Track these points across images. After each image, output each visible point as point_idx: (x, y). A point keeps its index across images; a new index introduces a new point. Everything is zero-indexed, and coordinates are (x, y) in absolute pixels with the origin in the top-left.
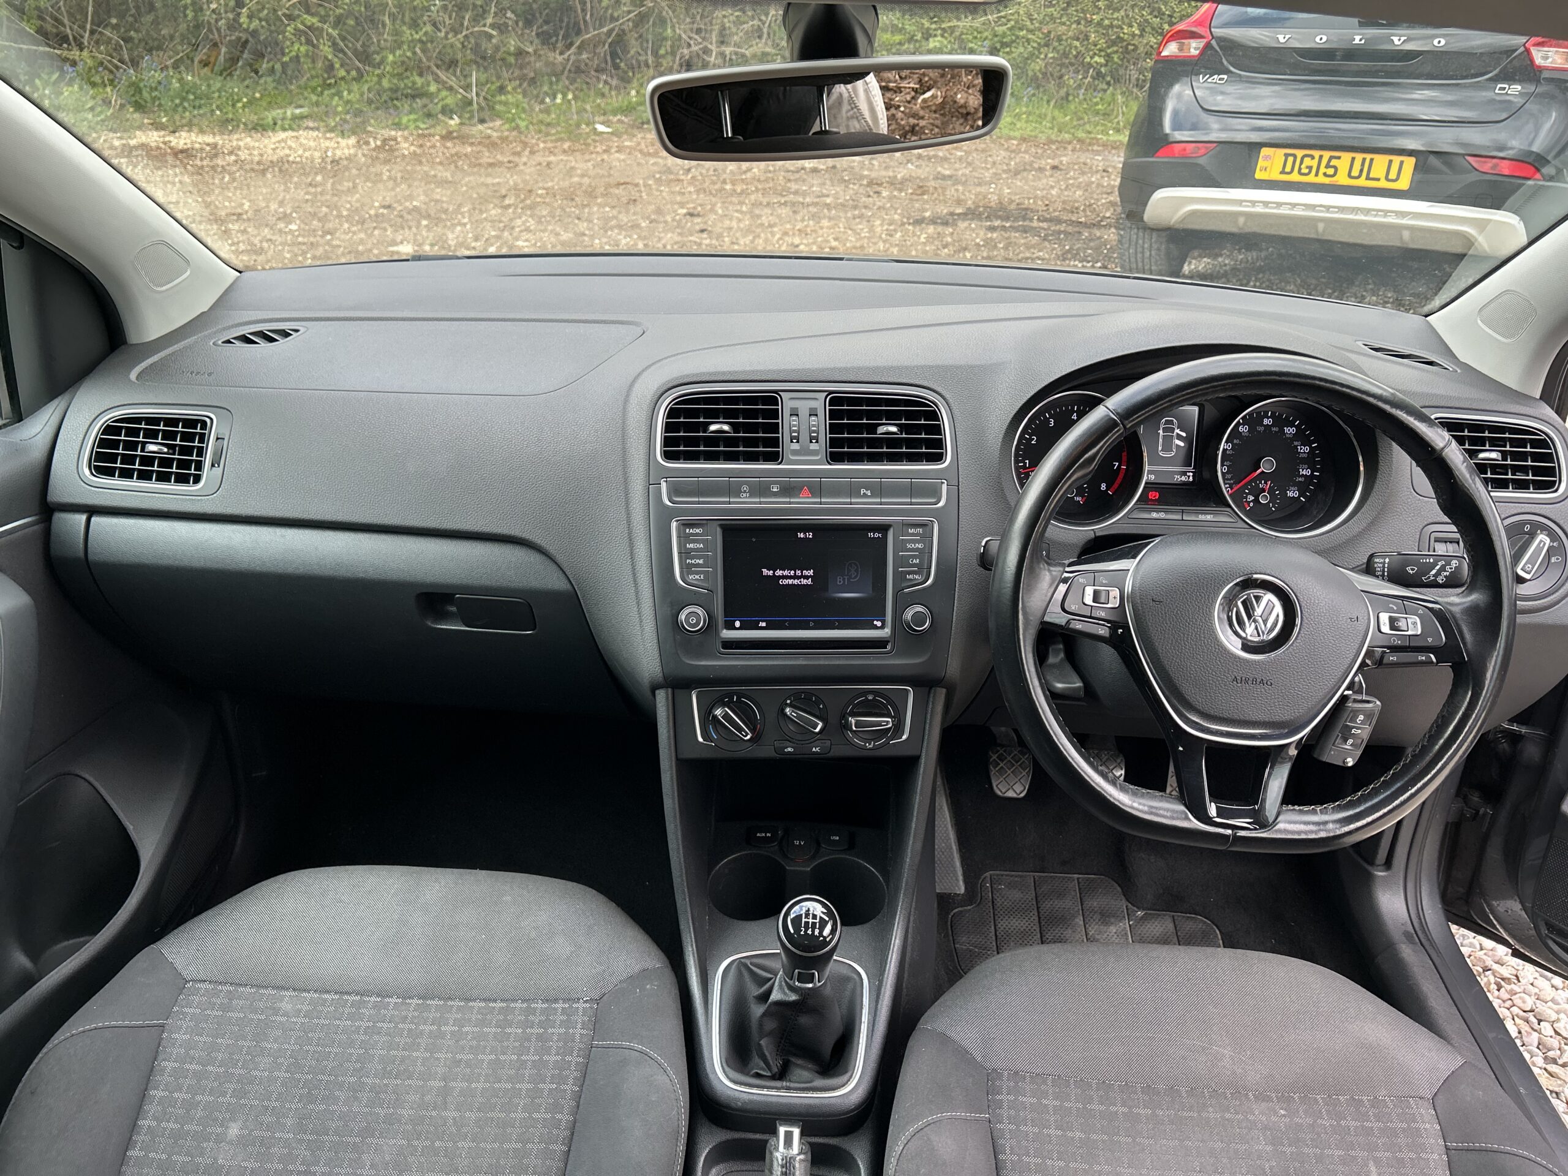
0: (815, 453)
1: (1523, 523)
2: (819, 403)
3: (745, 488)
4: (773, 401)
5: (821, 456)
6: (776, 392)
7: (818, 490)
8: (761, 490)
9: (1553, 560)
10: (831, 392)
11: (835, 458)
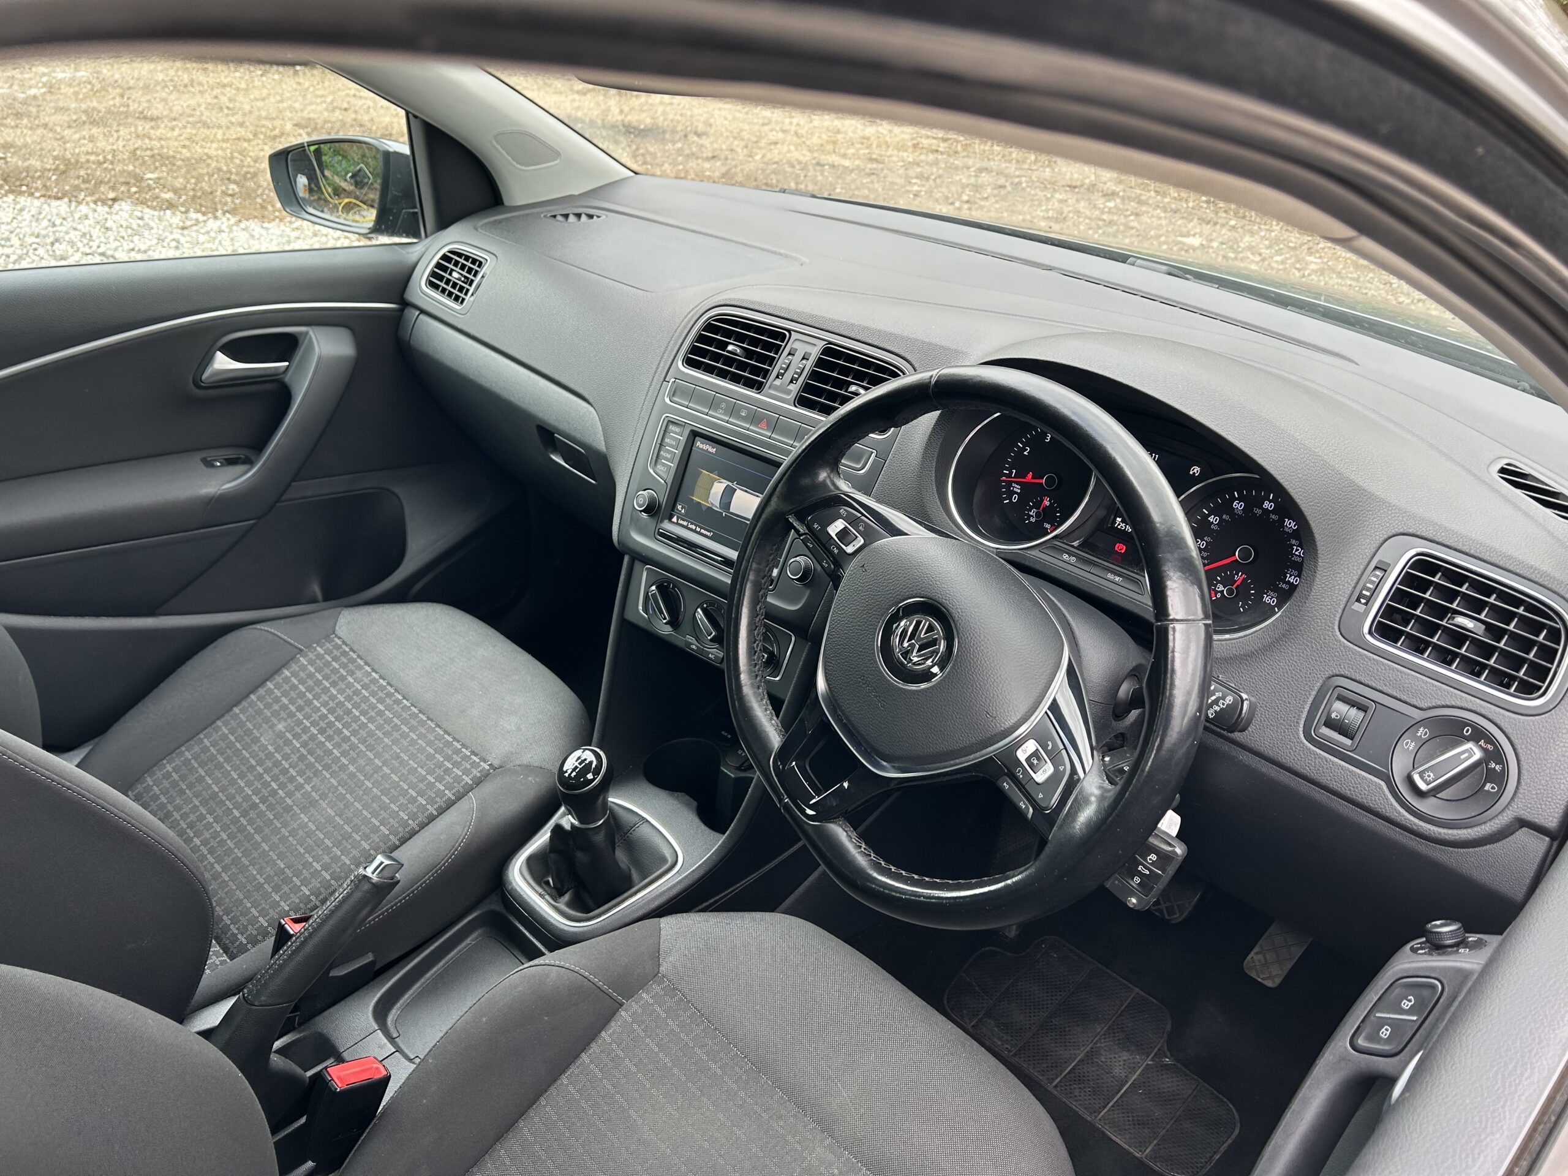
0: (789, 392)
1: (1464, 723)
2: (815, 352)
3: (723, 405)
4: (782, 337)
5: (791, 397)
6: (789, 331)
7: (775, 426)
8: (733, 411)
9: (1488, 787)
10: (830, 343)
11: (802, 401)
